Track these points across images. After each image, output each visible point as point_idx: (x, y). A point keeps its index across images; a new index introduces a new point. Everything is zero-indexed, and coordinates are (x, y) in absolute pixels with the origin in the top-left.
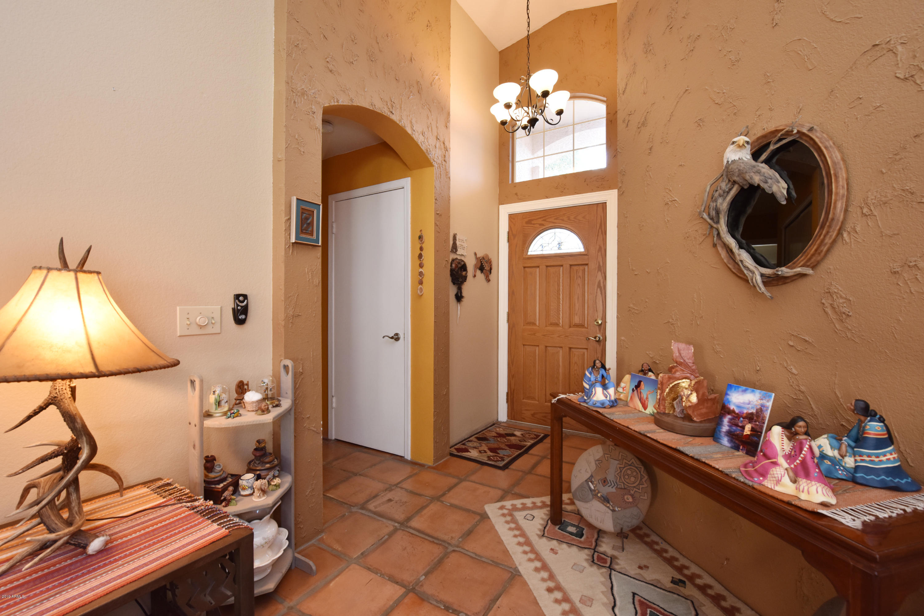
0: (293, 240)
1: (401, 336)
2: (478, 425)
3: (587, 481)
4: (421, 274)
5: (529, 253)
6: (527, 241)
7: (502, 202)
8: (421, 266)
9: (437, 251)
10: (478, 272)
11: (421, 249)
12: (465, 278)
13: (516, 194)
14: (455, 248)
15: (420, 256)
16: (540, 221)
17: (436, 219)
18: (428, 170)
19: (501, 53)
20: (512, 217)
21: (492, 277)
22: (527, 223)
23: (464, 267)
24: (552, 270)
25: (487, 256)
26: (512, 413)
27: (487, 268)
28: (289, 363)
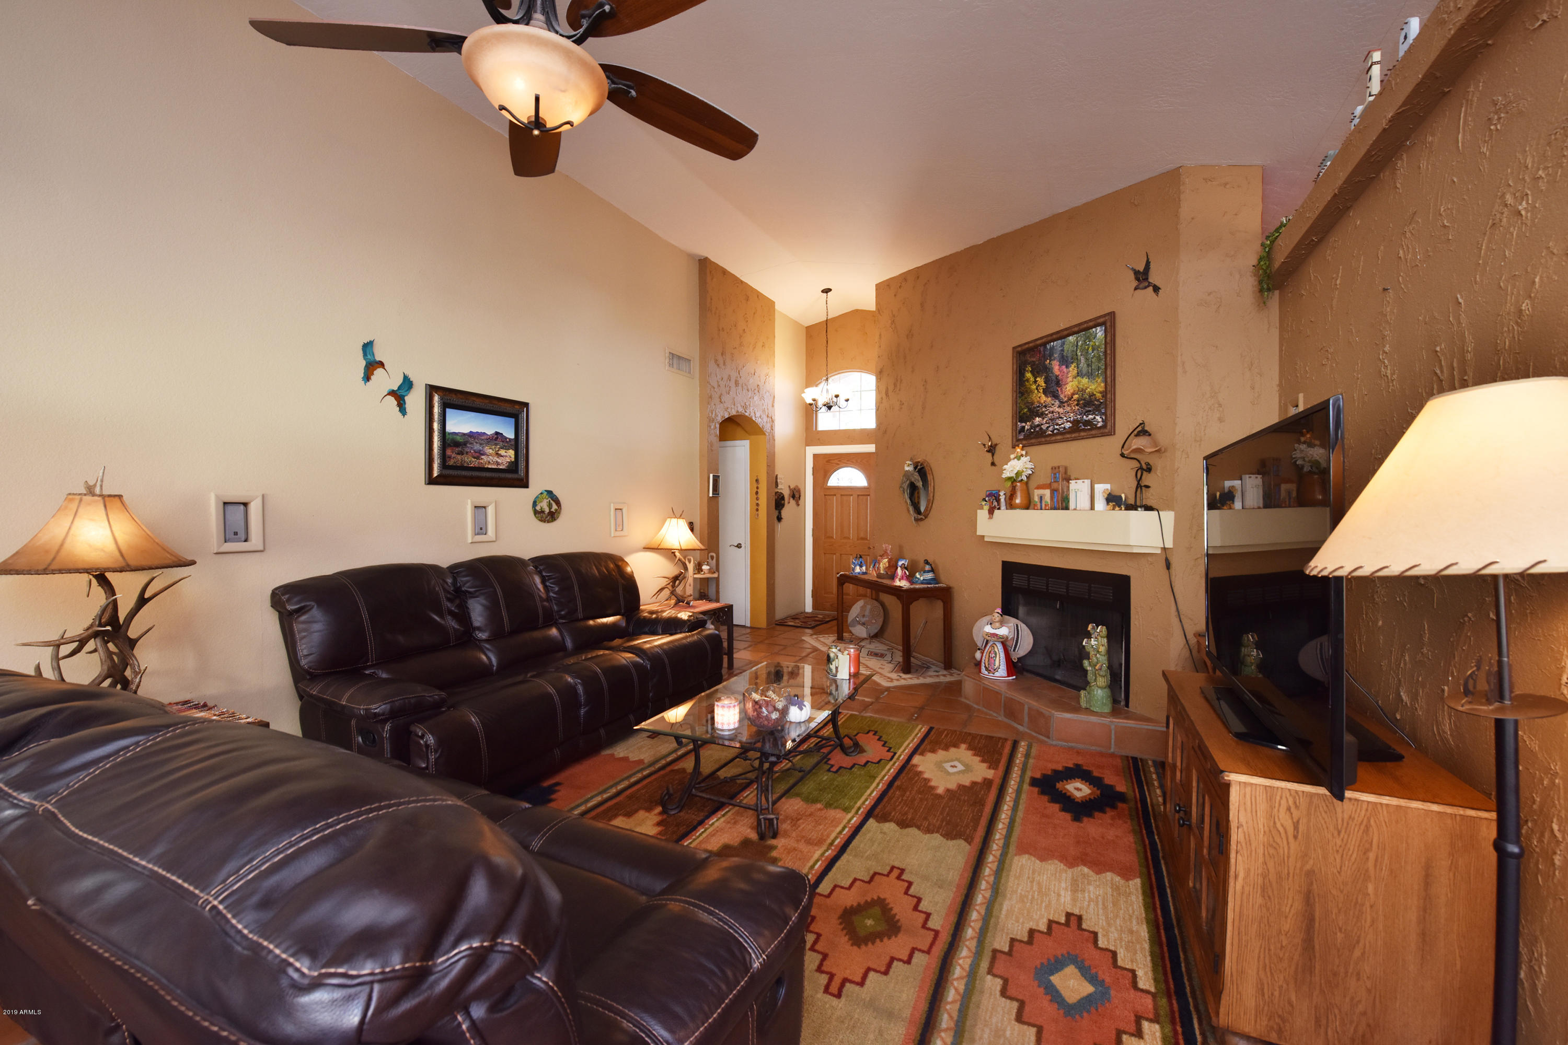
0: (711, 495)
1: (743, 546)
2: (792, 612)
3: (855, 617)
4: (758, 505)
5: (829, 485)
6: (827, 475)
7: (808, 445)
8: (757, 499)
9: (768, 490)
10: (791, 499)
11: (757, 488)
12: (783, 505)
13: (819, 439)
14: (777, 485)
15: (757, 493)
16: (836, 461)
17: (768, 470)
18: (762, 437)
19: (807, 328)
20: (816, 456)
21: (801, 502)
22: (827, 462)
23: (783, 498)
24: (845, 498)
25: (797, 486)
26: (815, 606)
27: (797, 496)
28: (714, 555)
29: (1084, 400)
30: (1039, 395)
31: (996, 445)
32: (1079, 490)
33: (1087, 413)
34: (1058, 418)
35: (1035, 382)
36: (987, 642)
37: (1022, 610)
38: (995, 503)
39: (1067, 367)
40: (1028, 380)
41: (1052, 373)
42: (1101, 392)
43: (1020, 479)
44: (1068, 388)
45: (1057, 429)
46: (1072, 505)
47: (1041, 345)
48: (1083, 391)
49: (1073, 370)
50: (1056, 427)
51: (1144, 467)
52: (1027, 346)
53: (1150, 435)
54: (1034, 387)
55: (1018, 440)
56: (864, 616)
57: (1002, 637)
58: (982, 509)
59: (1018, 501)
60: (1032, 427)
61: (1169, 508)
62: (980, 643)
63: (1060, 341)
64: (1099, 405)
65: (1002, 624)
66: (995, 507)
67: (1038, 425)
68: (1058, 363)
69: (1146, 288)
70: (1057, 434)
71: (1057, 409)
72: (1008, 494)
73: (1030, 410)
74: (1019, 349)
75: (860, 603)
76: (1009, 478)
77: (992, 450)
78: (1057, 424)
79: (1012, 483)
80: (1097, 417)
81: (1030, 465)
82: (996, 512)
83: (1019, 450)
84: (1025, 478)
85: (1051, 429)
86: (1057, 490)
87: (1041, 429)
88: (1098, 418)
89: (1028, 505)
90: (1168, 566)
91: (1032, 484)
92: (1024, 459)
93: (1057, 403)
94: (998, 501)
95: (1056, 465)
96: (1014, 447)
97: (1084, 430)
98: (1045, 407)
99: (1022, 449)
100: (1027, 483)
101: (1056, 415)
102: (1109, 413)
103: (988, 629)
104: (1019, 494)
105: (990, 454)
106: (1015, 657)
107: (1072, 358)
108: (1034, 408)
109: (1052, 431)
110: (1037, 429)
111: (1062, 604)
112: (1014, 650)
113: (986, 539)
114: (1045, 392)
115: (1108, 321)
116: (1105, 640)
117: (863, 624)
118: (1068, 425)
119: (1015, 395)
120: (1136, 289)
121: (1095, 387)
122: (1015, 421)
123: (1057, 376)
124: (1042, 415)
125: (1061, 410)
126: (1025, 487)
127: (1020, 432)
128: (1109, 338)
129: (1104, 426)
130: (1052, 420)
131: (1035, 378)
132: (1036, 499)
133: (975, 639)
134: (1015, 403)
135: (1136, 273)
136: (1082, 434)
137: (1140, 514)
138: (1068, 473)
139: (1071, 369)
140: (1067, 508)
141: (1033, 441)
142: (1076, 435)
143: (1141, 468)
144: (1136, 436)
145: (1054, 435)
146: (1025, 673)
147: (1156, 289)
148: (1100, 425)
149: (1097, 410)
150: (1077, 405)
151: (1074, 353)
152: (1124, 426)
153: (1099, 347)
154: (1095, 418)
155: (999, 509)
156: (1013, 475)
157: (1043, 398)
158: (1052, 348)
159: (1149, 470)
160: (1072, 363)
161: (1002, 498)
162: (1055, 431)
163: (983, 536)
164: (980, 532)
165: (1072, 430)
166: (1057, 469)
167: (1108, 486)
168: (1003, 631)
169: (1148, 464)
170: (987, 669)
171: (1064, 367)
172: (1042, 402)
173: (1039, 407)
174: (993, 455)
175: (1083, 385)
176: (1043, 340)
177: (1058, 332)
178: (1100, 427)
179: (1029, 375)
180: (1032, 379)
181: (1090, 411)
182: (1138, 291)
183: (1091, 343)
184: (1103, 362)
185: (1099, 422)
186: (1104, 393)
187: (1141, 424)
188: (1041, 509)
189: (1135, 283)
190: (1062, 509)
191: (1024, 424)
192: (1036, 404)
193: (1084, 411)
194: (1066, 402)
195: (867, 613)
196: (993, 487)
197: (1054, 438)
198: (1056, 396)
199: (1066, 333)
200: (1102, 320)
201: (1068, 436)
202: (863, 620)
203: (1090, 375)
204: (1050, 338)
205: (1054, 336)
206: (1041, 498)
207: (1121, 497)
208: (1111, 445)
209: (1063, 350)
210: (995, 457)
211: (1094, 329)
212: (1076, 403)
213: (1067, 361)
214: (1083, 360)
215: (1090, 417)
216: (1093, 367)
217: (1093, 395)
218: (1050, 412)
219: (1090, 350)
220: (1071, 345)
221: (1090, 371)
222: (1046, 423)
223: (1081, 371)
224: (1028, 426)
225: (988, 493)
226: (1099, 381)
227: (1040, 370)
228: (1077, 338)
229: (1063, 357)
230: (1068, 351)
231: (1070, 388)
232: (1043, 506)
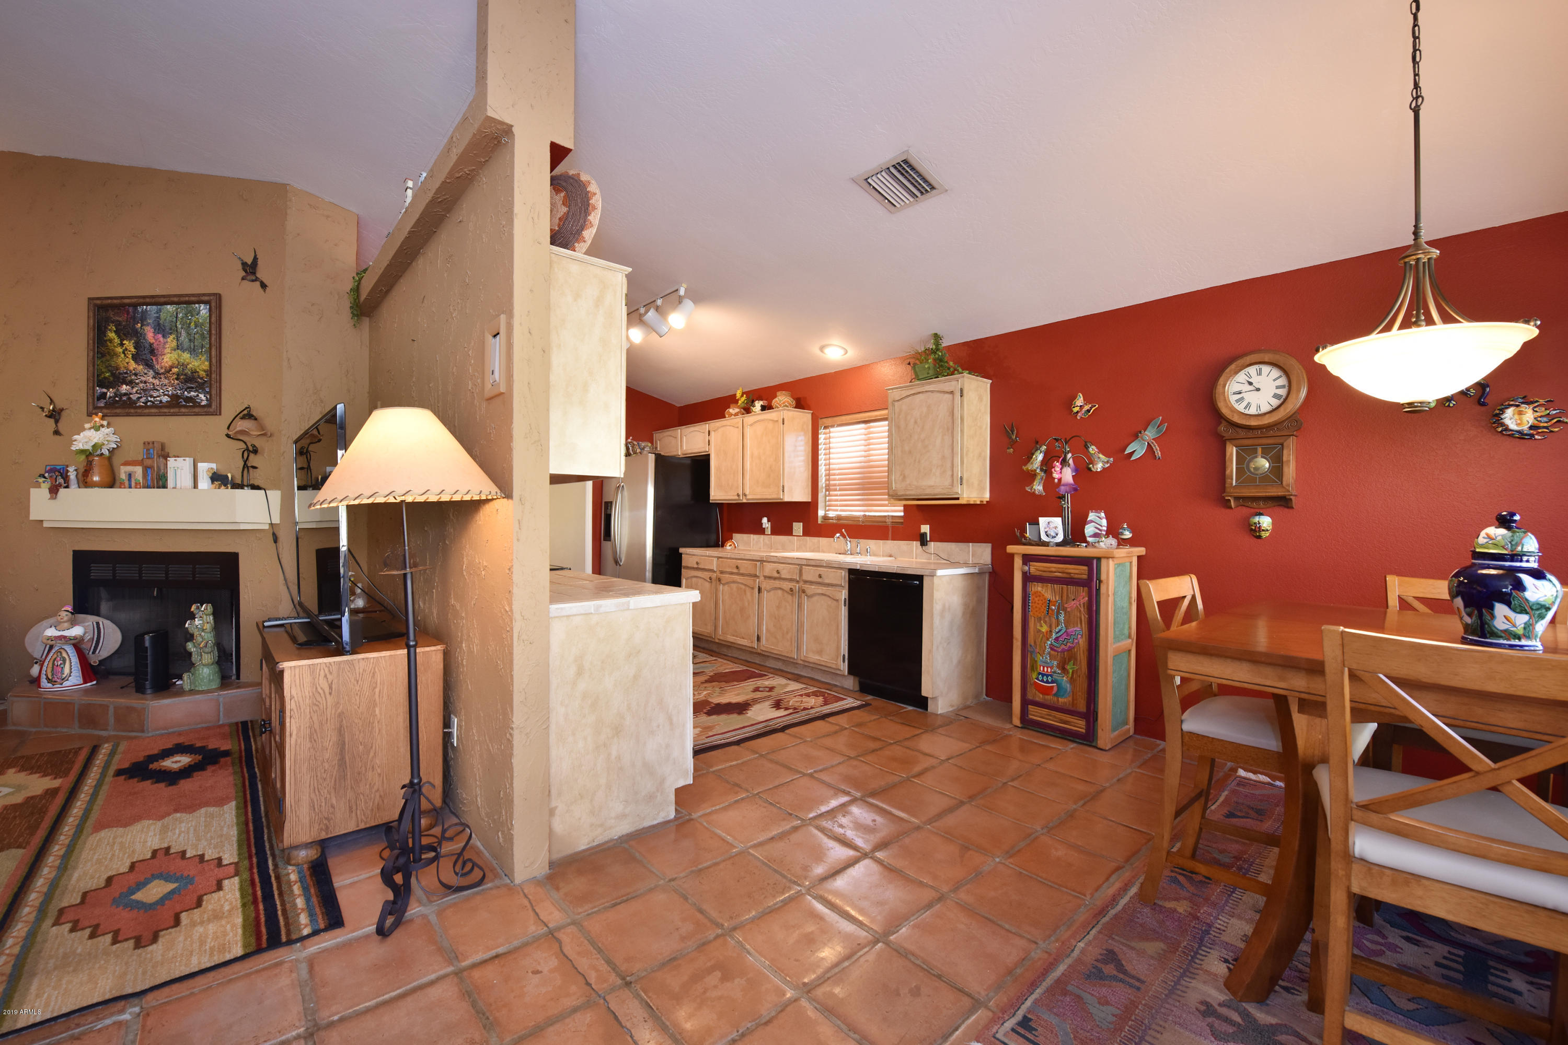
29: (185, 375)
30: (127, 360)
31: (62, 410)
32: (179, 468)
33: (190, 389)
34: (151, 390)
35: (122, 345)
36: (51, 647)
37: (104, 607)
38: (62, 481)
39: (164, 336)
40: (111, 341)
41: (144, 339)
42: (205, 371)
43: (99, 452)
44: (165, 360)
45: (150, 401)
46: (170, 483)
47: (130, 305)
48: (184, 365)
49: (171, 341)
50: (149, 399)
51: (251, 448)
52: (109, 301)
53: (256, 419)
54: (120, 350)
55: (96, 408)
57: (75, 638)
58: (39, 487)
59: (96, 478)
60: (116, 395)
61: (275, 487)
62: (37, 654)
63: (154, 307)
64: (203, 384)
65: (73, 623)
66: (60, 485)
67: (125, 394)
68: (152, 330)
69: (253, 281)
70: (150, 407)
71: (151, 380)
72: (82, 470)
73: (113, 375)
74: (98, 302)
76: (82, 452)
77: (55, 415)
78: (151, 396)
79: (87, 456)
80: (200, 395)
81: (114, 438)
82: (62, 491)
83: (97, 419)
84: (106, 453)
85: (143, 400)
86: (151, 467)
87: (130, 398)
88: (202, 396)
89: (112, 482)
90: (276, 540)
91: (116, 461)
92: (105, 431)
93: (151, 373)
94: (66, 478)
95: (151, 439)
96: (90, 415)
97: (185, 407)
98: (136, 375)
99: (103, 418)
100: (110, 459)
101: (150, 386)
102: (214, 392)
103: (51, 632)
104: (96, 469)
105: (52, 421)
106: (94, 660)
107: (171, 329)
108: (120, 374)
109: (146, 403)
110: (124, 398)
111: (160, 591)
112: (94, 652)
113: (45, 525)
114: (135, 358)
115: (215, 302)
116: (211, 618)
118: (165, 399)
119: (91, 354)
120: (243, 279)
121: (199, 364)
122: (91, 385)
123: (151, 345)
124: (131, 383)
125: (156, 382)
126: (106, 462)
127: (99, 399)
128: (213, 319)
129: (209, 405)
130: (145, 390)
131: (122, 340)
132: (123, 476)
133: (30, 650)
134: (92, 363)
135: (244, 264)
136: (183, 410)
137: (247, 492)
138: (166, 450)
139: (169, 340)
140: (164, 486)
141: (118, 411)
142: (176, 410)
143: (247, 449)
144: (242, 418)
145: (146, 407)
146: (111, 677)
147: (264, 286)
148: (204, 403)
149: (200, 387)
150: (177, 379)
151: (174, 325)
152: (230, 407)
153: (202, 324)
154: (198, 396)
155: (67, 487)
156: (88, 447)
157: (133, 365)
158: (144, 313)
159: (255, 451)
160: (171, 334)
161: (72, 475)
162: (149, 404)
163: (42, 521)
164: (34, 516)
165: (169, 405)
166: (151, 445)
167: (214, 466)
168: (76, 631)
169: (254, 446)
170: (49, 680)
171: (160, 336)
172: (131, 368)
173: (126, 373)
174: (57, 422)
175: (184, 360)
176: (133, 301)
177: (153, 297)
178: (204, 406)
179: (112, 335)
180: (117, 341)
181: (192, 388)
183: (194, 319)
184: (207, 340)
185: (202, 400)
186: (209, 373)
187: (246, 408)
188: (130, 487)
189: (243, 274)
190: (158, 487)
191: (105, 390)
192: (123, 370)
193: (185, 387)
194: (163, 374)
196: (58, 462)
197: (147, 411)
198: (149, 365)
199: (162, 300)
200: (206, 298)
201: (166, 410)
203: (192, 351)
204: (141, 300)
205: (148, 300)
206: (130, 476)
207: (227, 477)
208: (216, 425)
209: (158, 318)
210: (59, 425)
211: (197, 305)
212: (176, 376)
213: (164, 331)
214: (184, 333)
215: (193, 394)
216: (196, 344)
217: (196, 372)
218: (141, 382)
219: (193, 325)
220: (169, 315)
221: (192, 347)
222: (137, 393)
223: (181, 344)
224: (110, 393)
225: (48, 468)
226: (203, 359)
227: (128, 332)
228: (177, 309)
229: (159, 324)
230: (165, 320)
231: (168, 360)
232: (133, 484)
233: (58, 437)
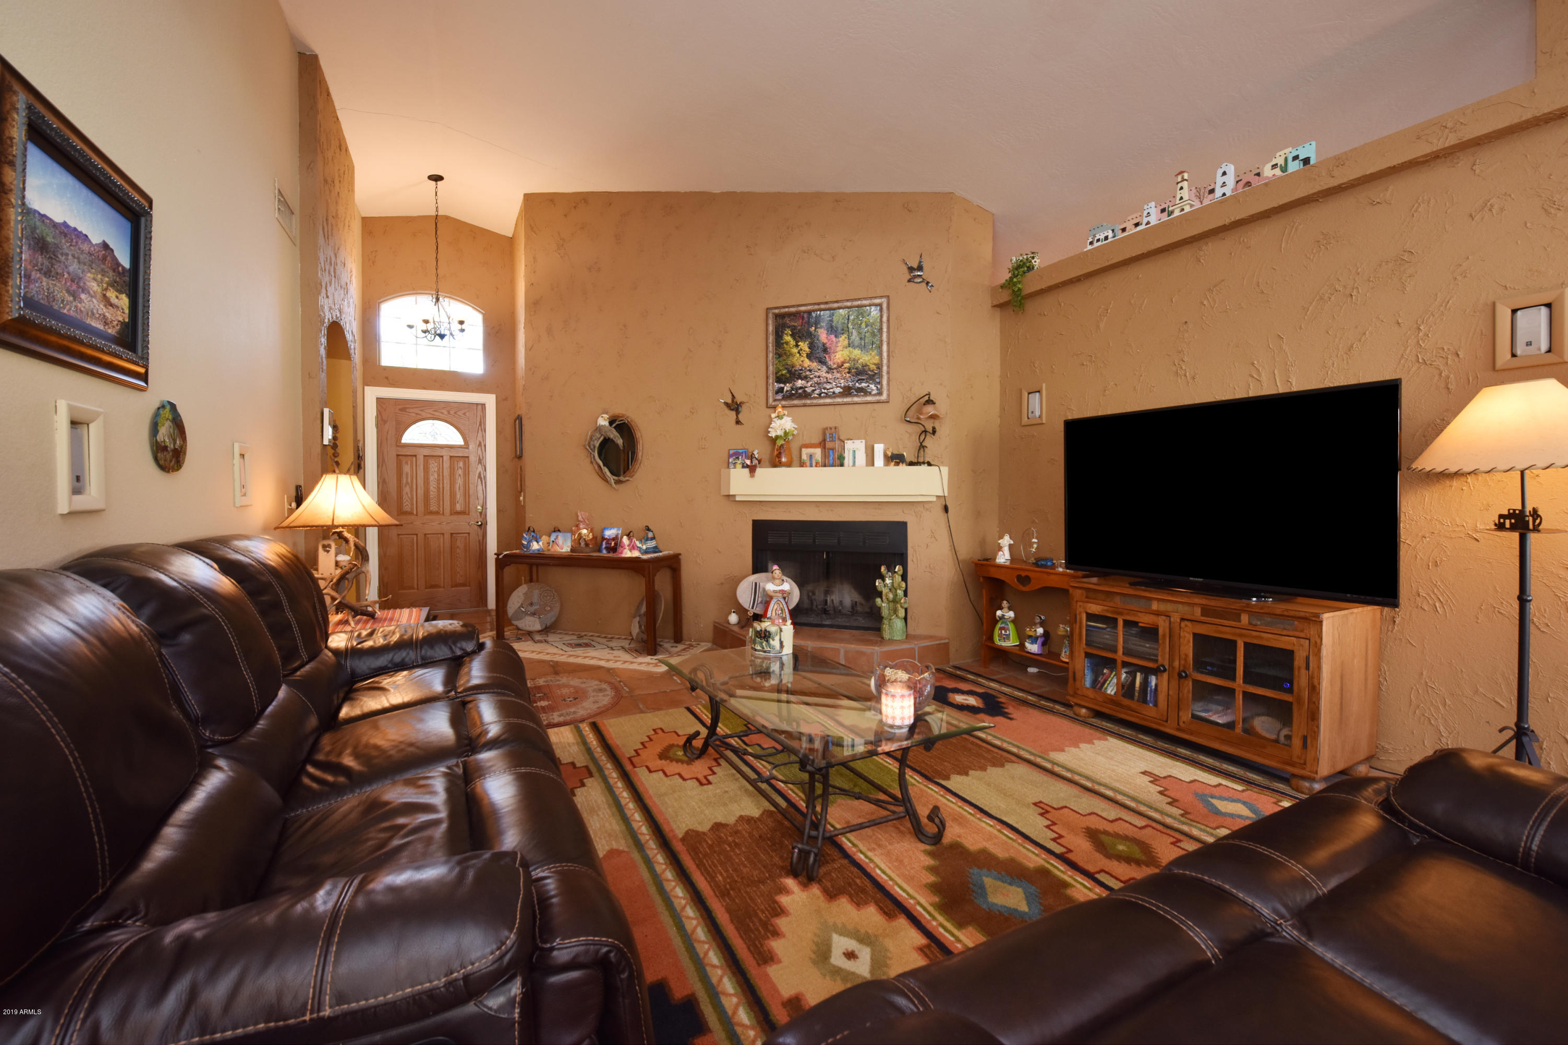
3: (519, 608)
4: (337, 463)
5: (402, 443)
6: (400, 428)
7: (368, 385)
8: (336, 455)
11: (335, 439)
13: (387, 378)
15: (335, 446)
16: (415, 411)
17: (354, 412)
19: (365, 219)
20: (380, 401)
21: (363, 464)
24: (430, 460)
29: (856, 369)
30: (802, 359)
31: (742, 403)
32: (855, 448)
33: (860, 381)
34: (825, 383)
35: (797, 346)
39: (836, 336)
40: (787, 343)
41: (818, 339)
42: (874, 364)
43: (786, 438)
44: (837, 357)
45: (825, 393)
46: (848, 462)
47: (805, 312)
48: (855, 361)
49: (843, 340)
50: (823, 391)
52: (787, 310)
53: (934, 404)
54: (795, 350)
55: (776, 400)
56: (531, 604)
57: (787, 591)
58: (736, 468)
59: (783, 460)
60: (792, 389)
63: (828, 312)
64: (874, 376)
67: (801, 388)
68: (826, 332)
69: (919, 283)
70: (825, 398)
71: (824, 375)
73: (789, 372)
74: (777, 311)
75: (523, 589)
77: (734, 408)
78: (825, 389)
81: (793, 425)
83: (780, 410)
84: (790, 437)
85: (816, 392)
86: (829, 449)
87: (805, 391)
88: (872, 386)
89: (798, 463)
90: (946, 510)
92: (787, 419)
93: (824, 369)
95: (825, 426)
96: (772, 407)
97: (860, 396)
98: (810, 371)
99: (784, 409)
101: (823, 380)
102: (885, 382)
103: (769, 586)
104: (784, 452)
105: (734, 413)
107: (843, 330)
108: (796, 371)
109: (820, 395)
110: (800, 391)
111: (828, 555)
113: (736, 498)
114: (809, 357)
115: (884, 303)
116: (901, 578)
117: (533, 614)
118: (838, 390)
119: (770, 356)
120: (908, 281)
121: (869, 358)
122: (769, 381)
123: (824, 345)
124: (806, 378)
125: (830, 376)
126: (789, 445)
127: (777, 393)
128: (885, 318)
129: (881, 394)
130: (818, 384)
131: (797, 342)
132: (804, 457)
134: (770, 363)
135: (910, 268)
136: (855, 399)
137: (921, 468)
138: (844, 434)
139: (841, 339)
140: (842, 465)
141: (796, 402)
142: (849, 400)
143: (925, 431)
145: (820, 398)
147: (930, 286)
148: (874, 392)
149: (870, 379)
150: (849, 373)
151: (845, 326)
152: (898, 395)
153: (873, 324)
154: (869, 386)
156: (780, 433)
157: (807, 363)
158: (819, 317)
159: (934, 433)
160: (843, 334)
162: (823, 395)
163: (734, 496)
164: (731, 491)
165: (842, 395)
166: (832, 430)
168: (786, 587)
169: (934, 428)
171: (833, 336)
172: (806, 365)
173: (801, 370)
174: (738, 413)
175: (855, 356)
176: (809, 307)
177: (827, 303)
178: (875, 395)
179: (788, 338)
180: (793, 343)
181: (863, 380)
182: (911, 284)
183: (865, 320)
184: (878, 338)
185: (872, 390)
186: (879, 366)
187: (926, 395)
188: (811, 466)
189: (907, 277)
190: (837, 466)
191: (782, 385)
192: (798, 367)
193: (857, 379)
194: (835, 368)
195: (535, 599)
197: (822, 401)
198: (822, 362)
199: (836, 305)
200: (877, 301)
201: (840, 400)
202: (532, 609)
203: (863, 347)
204: (816, 307)
205: (823, 306)
206: (811, 457)
207: (902, 456)
209: (832, 321)
210: (740, 415)
211: (868, 308)
212: (847, 370)
213: (836, 332)
214: (855, 333)
215: (864, 385)
216: (866, 341)
217: (867, 365)
218: (815, 377)
219: (863, 325)
220: (841, 317)
221: (863, 344)
222: (811, 386)
223: (852, 342)
224: (787, 387)
225: (731, 452)
226: (873, 354)
227: (803, 335)
228: (849, 312)
229: (832, 327)
230: (838, 322)
231: (840, 356)
232: (814, 464)
233: (739, 426)
